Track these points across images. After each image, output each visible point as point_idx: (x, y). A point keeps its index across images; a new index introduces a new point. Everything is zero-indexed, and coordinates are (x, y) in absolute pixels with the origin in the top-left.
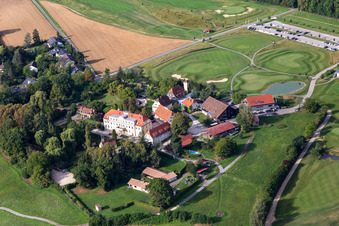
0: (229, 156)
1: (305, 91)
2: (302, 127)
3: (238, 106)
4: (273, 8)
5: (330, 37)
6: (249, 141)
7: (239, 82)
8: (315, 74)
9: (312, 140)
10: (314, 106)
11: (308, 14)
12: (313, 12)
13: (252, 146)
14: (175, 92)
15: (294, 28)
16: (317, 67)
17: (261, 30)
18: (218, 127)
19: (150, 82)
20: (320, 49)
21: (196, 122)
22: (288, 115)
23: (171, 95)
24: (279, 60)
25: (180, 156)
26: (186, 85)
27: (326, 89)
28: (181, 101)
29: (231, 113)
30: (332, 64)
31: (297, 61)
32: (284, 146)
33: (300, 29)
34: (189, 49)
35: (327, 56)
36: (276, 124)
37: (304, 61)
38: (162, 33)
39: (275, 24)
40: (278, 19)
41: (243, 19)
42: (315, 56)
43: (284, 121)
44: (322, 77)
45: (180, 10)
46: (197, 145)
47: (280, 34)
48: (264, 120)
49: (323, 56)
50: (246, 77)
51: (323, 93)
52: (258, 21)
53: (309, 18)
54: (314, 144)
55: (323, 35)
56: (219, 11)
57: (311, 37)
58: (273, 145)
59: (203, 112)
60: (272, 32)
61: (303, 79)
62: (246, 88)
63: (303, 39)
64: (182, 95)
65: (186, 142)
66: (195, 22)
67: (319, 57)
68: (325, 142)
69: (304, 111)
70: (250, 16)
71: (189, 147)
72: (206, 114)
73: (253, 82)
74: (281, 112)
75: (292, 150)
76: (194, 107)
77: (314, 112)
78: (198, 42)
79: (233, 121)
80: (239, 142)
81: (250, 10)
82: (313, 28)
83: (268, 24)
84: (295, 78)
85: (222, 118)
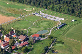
0: (26, 52)
1: (49, 33)
2: (47, 44)
3: (29, 37)
4: (40, 9)
5: (56, 17)
6: (32, 48)
7: (30, 30)
8: (51, 28)
9: (50, 47)
10: (51, 38)
12: (52, 10)
13: (33, 49)
14: (11, 33)
15: (46, 15)
16: (52, 26)
17: (37, 15)
18: (23, 43)
19: (4, 30)
20: (53, 21)
21: (17, 42)
22: (43, 40)
23: (10, 34)
24: (42, 24)
25: (12, 52)
26: (14, 31)
28: (12, 36)
29: (27, 39)
30: (56, 25)
31: (46, 24)
32: (42, 49)
33: (48, 15)
35: (55, 23)
36: (40, 43)
37: (49, 24)
38: (8, 15)
39: (41, 13)
40: (42, 12)
41: (32, 12)
43: (42, 42)
44: (54, 29)
45: (14, 9)
46: (17, 49)
47: (42, 16)
48: (36, 41)
49: (54, 23)
50: (32, 29)
51: (54, 34)
52: (36, 12)
53: (50, 12)
54: (50, 49)
55: (54, 17)
56: (25, 9)
57: (51, 17)
58: (39, 49)
59: (19, 39)
60: (40, 16)
61: (48, 30)
62: (32, 32)
63: (48, 18)
64: (13, 34)
65: (13, 48)
66: (18, 12)
67: (53, 23)
68: (54, 48)
69: (48, 39)
70: (34, 11)
71: (14, 49)
72: (20, 39)
73: (34, 30)
74: (41, 39)
75: (44, 50)
76: (16, 37)
77: (51, 39)
78: (19, 18)
79: (27, 42)
80: (29, 48)
81: (34, 9)
82: (51, 15)
83: (39, 13)
84: (46, 29)
85: (24, 41)
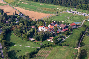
0: (68, 35)
1: (82, 23)
3: (68, 26)
4: (70, 8)
5: (85, 14)
6: (71, 32)
7: (67, 22)
8: (83, 20)
9: (85, 32)
11: (79, 9)
12: (80, 9)
13: (72, 33)
15: (76, 12)
16: (83, 19)
17: (69, 12)
18: (64, 30)
19: (46, 22)
20: (83, 16)
21: (58, 29)
22: (79, 28)
23: (52, 24)
24: (75, 18)
25: (57, 35)
26: (55, 22)
27: (86, 23)
28: (54, 25)
29: (66, 27)
30: (87, 19)
31: (79, 18)
32: (79, 33)
33: (78, 12)
34: (53, 16)
37: (80, 18)
38: (46, 13)
39: (72, 11)
41: (64, 10)
42: (82, 17)
43: (78, 29)
44: (85, 21)
45: (48, 8)
46: (61, 33)
47: (73, 13)
48: (74, 29)
49: (84, 17)
51: (86, 24)
52: (68, 10)
53: (79, 10)
55: (83, 13)
56: (58, 9)
57: (81, 13)
58: (77, 33)
61: (81, 21)
63: (79, 14)
64: (54, 24)
66: (53, 11)
67: (83, 17)
68: (88, 32)
69: (82, 27)
72: (60, 27)
73: (70, 22)
74: (77, 27)
76: (58, 26)
77: (85, 27)
78: (55, 14)
81: (65, 8)
82: (81, 12)
84: (79, 21)
85: (64, 28)
